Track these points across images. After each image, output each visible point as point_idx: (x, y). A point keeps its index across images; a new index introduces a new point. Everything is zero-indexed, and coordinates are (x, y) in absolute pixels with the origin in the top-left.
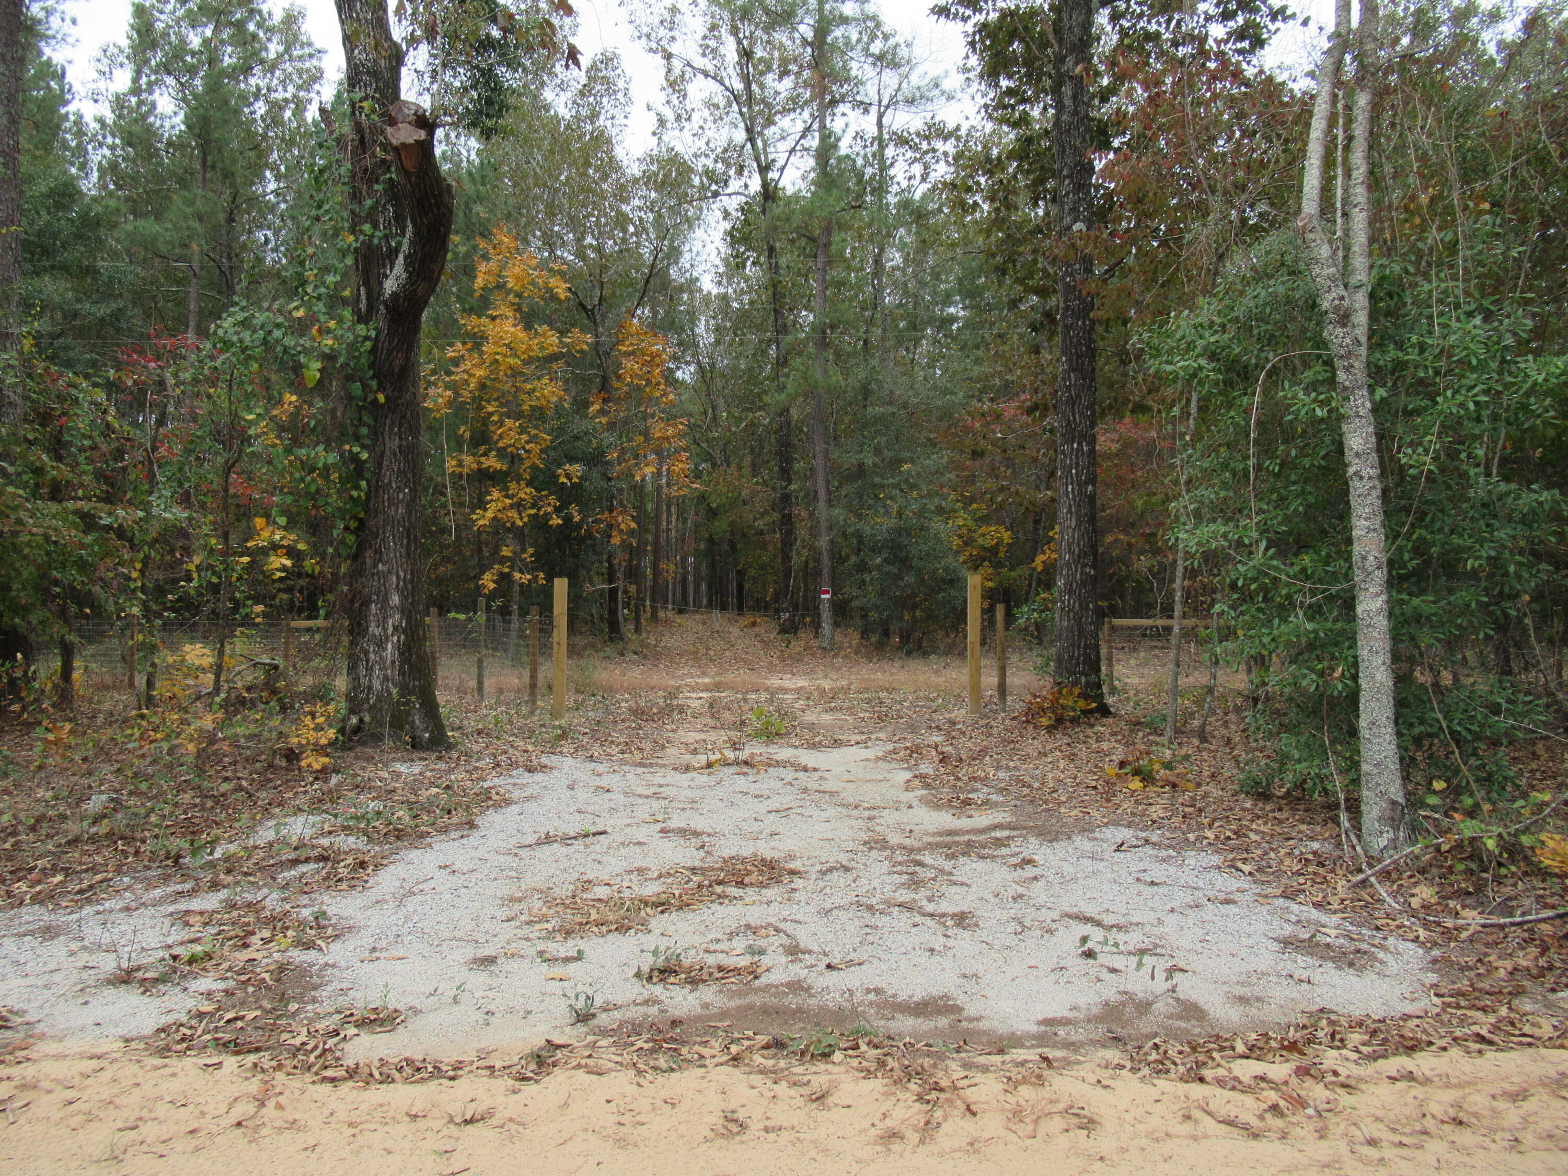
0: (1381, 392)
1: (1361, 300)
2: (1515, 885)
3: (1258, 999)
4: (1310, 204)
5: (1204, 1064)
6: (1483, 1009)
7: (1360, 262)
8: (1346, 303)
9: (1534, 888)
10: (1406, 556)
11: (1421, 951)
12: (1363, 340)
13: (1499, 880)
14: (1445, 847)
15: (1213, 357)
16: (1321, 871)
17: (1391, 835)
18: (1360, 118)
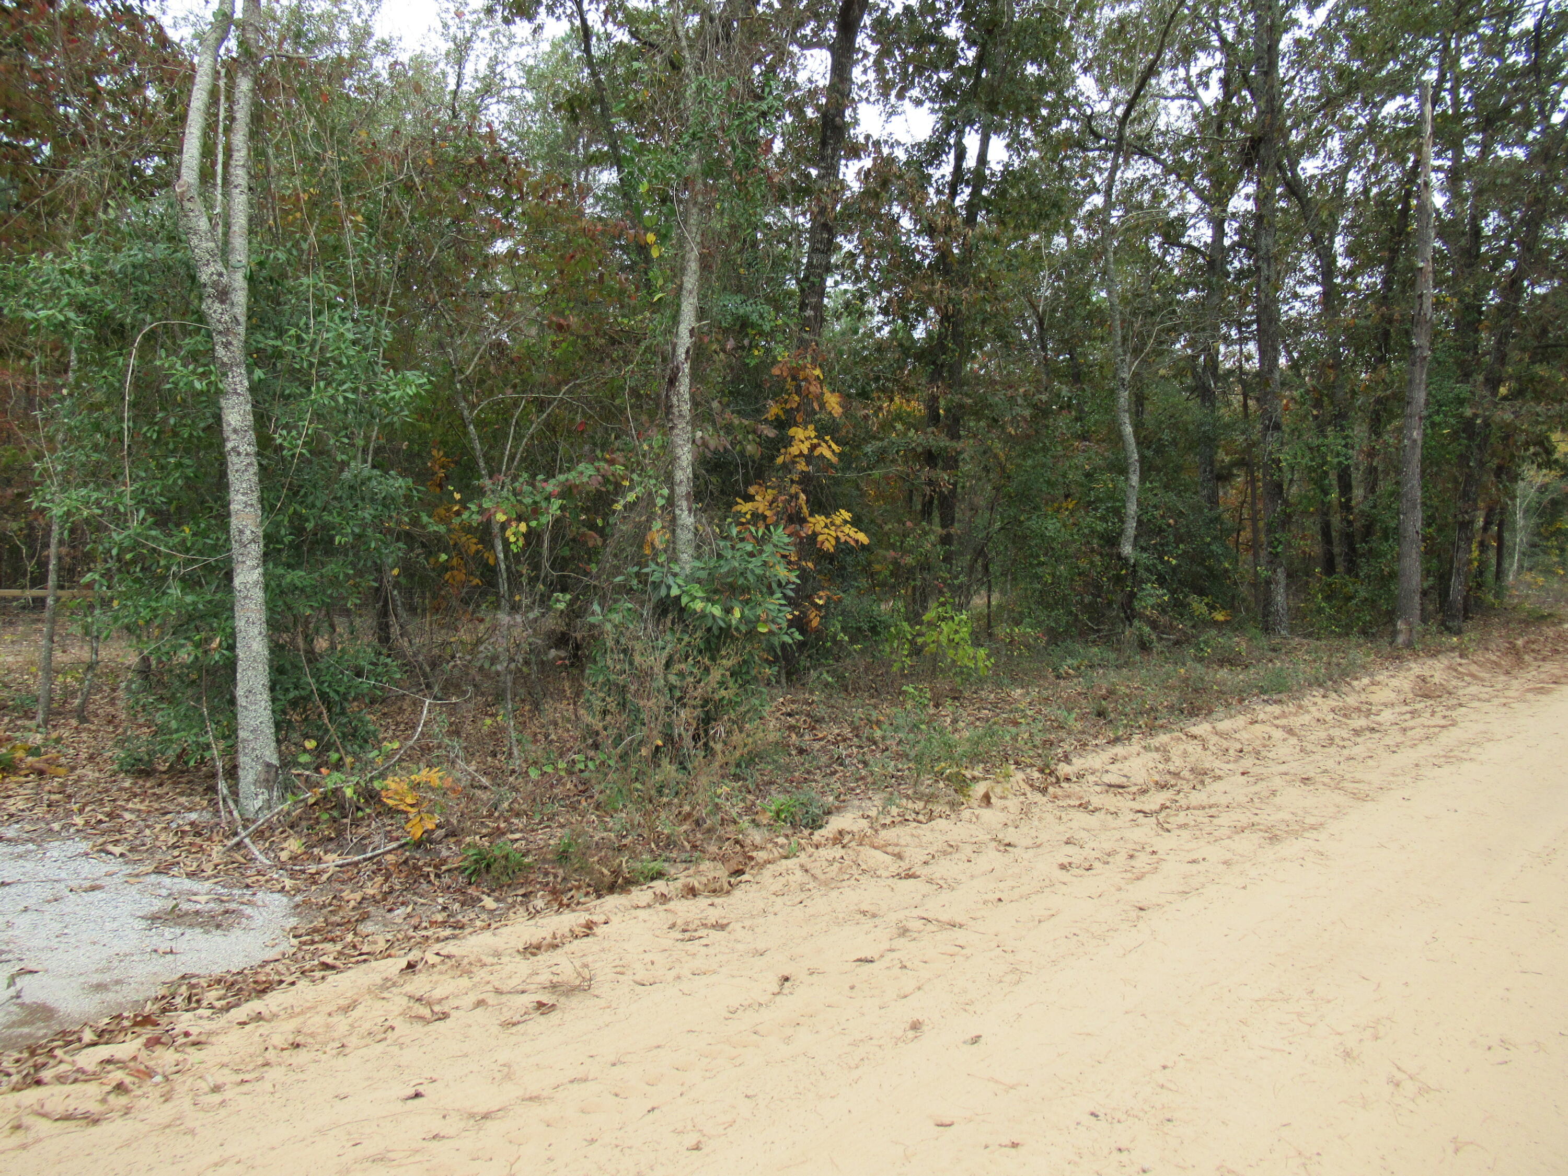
0: (259, 373)
1: (239, 281)
2: (369, 825)
3: (118, 982)
4: (189, 173)
5: (44, 1065)
6: (333, 940)
7: (239, 242)
8: (225, 280)
9: (384, 825)
10: (283, 532)
11: (285, 900)
12: (242, 319)
13: (356, 823)
14: (311, 801)
15: (82, 308)
16: (198, 840)
17: (266, 796)
18: (242, 102)
